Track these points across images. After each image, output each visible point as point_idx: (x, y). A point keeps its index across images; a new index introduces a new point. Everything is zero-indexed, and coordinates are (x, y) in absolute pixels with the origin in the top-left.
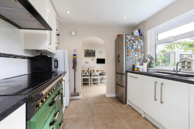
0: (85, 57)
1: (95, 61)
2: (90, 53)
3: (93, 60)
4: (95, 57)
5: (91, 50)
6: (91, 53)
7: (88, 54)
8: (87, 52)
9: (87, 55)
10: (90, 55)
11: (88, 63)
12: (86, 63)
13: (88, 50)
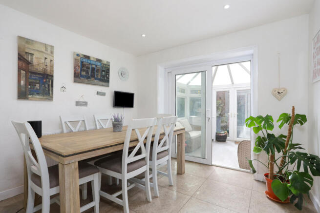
0: (75, 81)
1: (109, 99)
2: (93, 69)
3: (103, 94)
4: (108, 86)
5: (99, 60)
6: (98, 70)
7: (87, 72)
8: (82, 62)
9: (84, 73)
10: (93, 76)
11: (85, 104)
12: (78, 103)
13: (88, 57)
